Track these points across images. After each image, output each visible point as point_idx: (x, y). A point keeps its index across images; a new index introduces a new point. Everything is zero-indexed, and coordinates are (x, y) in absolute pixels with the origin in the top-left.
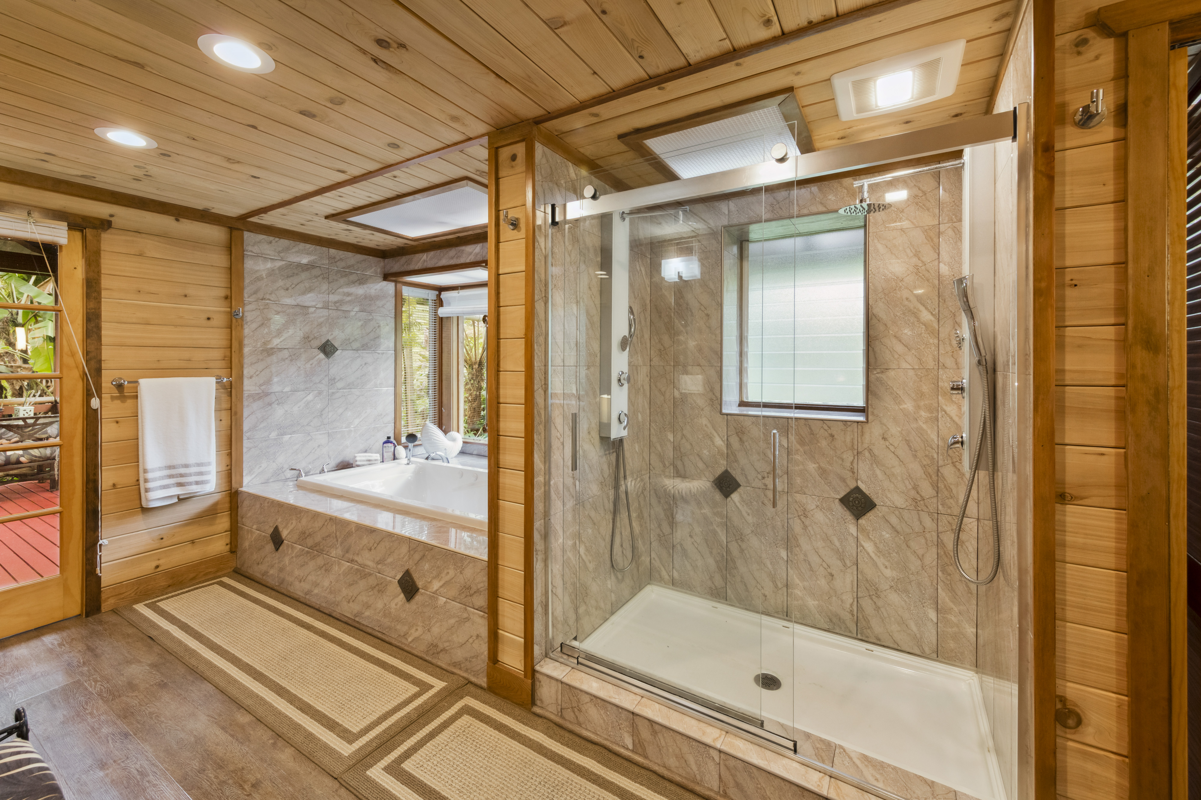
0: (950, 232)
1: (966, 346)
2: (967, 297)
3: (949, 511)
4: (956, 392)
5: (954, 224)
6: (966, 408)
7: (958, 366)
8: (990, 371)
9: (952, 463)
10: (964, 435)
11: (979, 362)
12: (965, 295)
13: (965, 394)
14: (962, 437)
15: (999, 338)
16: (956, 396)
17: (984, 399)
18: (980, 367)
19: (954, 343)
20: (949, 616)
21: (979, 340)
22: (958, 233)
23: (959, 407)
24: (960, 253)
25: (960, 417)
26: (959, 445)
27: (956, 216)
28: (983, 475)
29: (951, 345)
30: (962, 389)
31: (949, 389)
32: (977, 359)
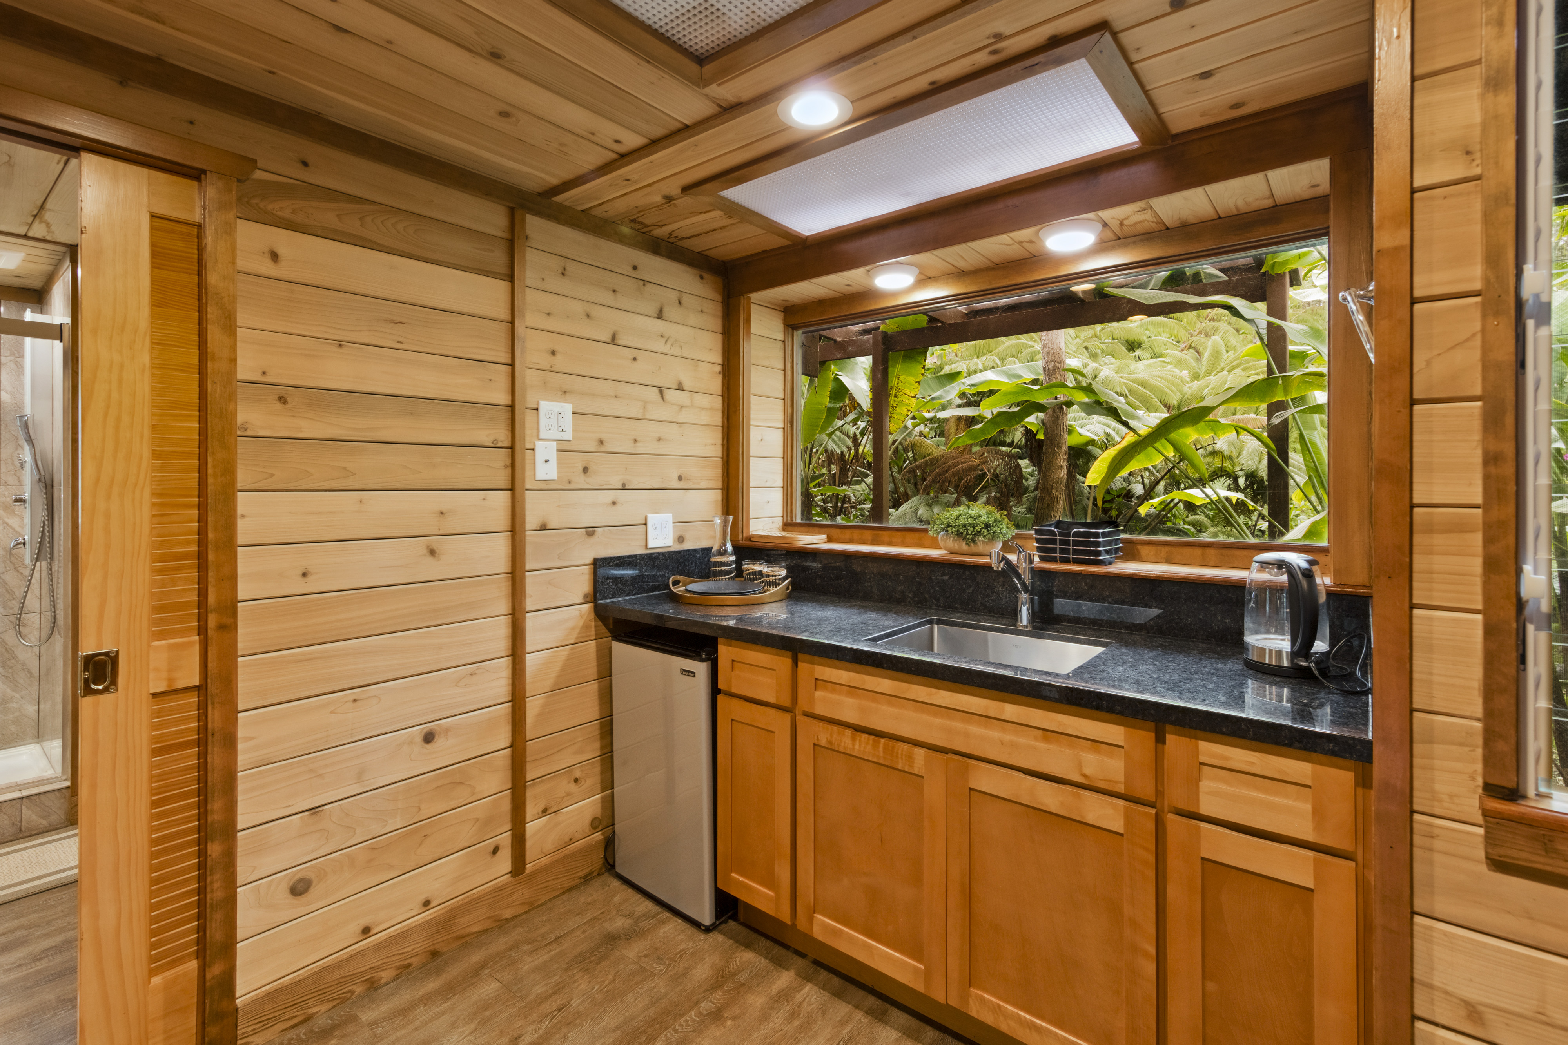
0: (12, 365)
1: (28, 467)
2: (28, 429)
3: (11, 612)
4: (19, 504)
5: (17, 359)
6: (27, 520)
7: (20, 482)
8: (49, 487)
9: (15, 568)
10: (26, 537)
11: (40, 480)
12: (26, 426)
13: (27, 505)
14: (24, 539)
15: (55, 463)
16: (18, 508)
17: (43, 509)
18: (41, 484)
19: (17, 464)
20: (10, 705)
21: (39, 463)
22: (20, 368)
23: (22, 519)
24: (22, 385)
25: (22, 527)
26: (22, 546)
27: (19, 353)
28: (42, 565)
29: (13, 464)
30: (24, 501)
31: (11, 502)
32: (38, 477)
